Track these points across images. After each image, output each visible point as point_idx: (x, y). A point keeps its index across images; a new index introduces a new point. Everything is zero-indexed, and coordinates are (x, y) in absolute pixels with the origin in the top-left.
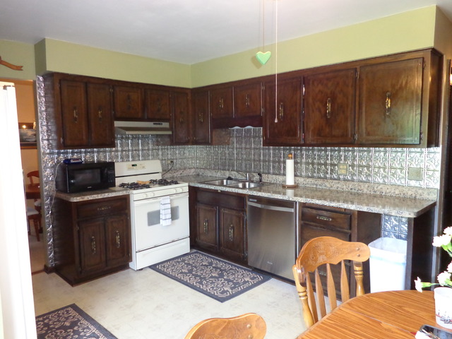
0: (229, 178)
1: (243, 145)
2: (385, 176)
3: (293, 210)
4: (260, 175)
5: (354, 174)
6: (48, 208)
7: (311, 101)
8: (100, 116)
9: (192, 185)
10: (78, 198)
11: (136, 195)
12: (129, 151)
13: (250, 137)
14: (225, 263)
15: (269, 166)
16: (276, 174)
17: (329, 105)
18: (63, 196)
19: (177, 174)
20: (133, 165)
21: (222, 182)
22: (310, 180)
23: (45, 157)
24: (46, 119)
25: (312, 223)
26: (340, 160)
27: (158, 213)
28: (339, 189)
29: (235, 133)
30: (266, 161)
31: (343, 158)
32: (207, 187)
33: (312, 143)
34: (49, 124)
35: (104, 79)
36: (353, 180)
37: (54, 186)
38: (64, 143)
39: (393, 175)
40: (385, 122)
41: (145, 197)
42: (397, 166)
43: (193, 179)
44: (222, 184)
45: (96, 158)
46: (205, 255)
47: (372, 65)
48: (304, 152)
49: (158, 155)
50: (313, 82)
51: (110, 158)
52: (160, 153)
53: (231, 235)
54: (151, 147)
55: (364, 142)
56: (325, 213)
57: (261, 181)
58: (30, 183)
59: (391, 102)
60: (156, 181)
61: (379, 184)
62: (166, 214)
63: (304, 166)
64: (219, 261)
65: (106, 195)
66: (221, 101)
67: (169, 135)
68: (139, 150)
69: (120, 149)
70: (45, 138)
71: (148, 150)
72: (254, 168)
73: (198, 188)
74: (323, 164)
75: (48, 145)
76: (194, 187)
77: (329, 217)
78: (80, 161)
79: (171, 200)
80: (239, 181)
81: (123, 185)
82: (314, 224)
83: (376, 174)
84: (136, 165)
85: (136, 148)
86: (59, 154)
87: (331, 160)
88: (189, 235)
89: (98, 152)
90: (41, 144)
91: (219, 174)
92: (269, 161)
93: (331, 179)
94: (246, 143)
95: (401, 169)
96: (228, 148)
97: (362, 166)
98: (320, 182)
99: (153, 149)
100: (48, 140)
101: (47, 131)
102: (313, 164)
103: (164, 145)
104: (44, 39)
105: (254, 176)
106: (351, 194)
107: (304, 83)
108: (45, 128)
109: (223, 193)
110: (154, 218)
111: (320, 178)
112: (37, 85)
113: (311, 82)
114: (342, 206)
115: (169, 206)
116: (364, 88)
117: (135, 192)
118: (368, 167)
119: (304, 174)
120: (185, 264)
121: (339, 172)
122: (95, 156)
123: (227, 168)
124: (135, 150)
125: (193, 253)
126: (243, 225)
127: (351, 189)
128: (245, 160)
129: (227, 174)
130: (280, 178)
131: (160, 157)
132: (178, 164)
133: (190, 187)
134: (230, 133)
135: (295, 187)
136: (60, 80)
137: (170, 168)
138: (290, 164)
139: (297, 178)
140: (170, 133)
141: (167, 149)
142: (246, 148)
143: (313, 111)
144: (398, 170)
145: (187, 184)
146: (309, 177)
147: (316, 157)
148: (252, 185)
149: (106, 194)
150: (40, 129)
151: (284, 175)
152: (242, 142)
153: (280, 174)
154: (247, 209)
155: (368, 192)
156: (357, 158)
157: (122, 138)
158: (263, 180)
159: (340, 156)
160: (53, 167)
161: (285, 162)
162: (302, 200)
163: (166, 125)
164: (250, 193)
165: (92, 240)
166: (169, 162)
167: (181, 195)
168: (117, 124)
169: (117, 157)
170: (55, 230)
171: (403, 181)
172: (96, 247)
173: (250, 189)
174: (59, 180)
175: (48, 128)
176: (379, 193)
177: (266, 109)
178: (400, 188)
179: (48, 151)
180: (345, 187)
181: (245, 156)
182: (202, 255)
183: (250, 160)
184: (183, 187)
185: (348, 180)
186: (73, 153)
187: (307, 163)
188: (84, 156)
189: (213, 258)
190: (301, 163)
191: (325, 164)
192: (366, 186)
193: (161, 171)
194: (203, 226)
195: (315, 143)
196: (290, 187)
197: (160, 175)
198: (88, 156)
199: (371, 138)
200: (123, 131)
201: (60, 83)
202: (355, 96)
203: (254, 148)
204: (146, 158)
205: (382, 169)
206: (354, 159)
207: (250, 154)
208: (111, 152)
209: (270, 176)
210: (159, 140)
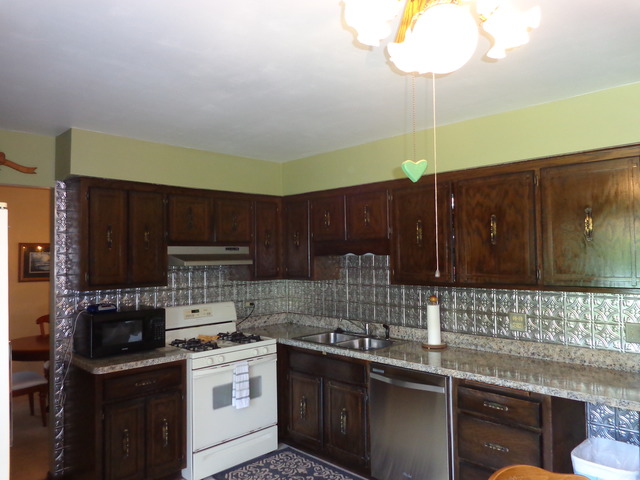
0: (339, 331)
1: (360, 280)
2: (587, 336)
3: (443, 390)
4: (386, 326)
5: (535, 331)
6: (60, 380)
7: (465, 218)
8: (146, 239)
9: (282, 341)
10: (106, 368)
11: (196, 361)
12: (187, 289)
13: (370, 267)
14: (334, 470)
15: (400, 313)
16: (412, 327)
17: (493, 225)
18: (83, 363)
19: (260, 323)
20: (193, 311)
21: (328, 338)
22: (466, 337)
23: (60, 301)
24: (66, 244)
25: (475, 413)
26: (512, 306)
27: (229, 387)
28: (513, 353)
29: (347, 261)
30: (395, 306)
31: (516, 304)
32: (305, 346)
33: (469, 281)
34: (70, 251)
35: (155, 185)
36: (535, 340)
37: (71, 346)
38: (89, 280)
39: (600, 333)
40: (586, 253)
41: (209, 363)
42: (606, 319)
43: (283, 330)
44: (327, 342)
45: (137, 301)
46: (302, 455)
47: (558, 167)
48: (454, 294)
49: (231, 294)
50: (467, 190)
51: (158, 301)
52: (235, 291)
53: (343, 425)
54: (221, 282)
55: (552, 282)
56: (496, 397)
57: (388, 336)
58: (40, 334)
59: (593, 222)
60: (226, 335)
61: (578, 347)
62: (241, 390)
63: (455, 314)
64: (325, 465)
65: (150, 362)
66: (327, 216)
67: (249, 265)
68: (203, 288)
69: (174, 286)
70: (61, 272)
71: (217, 287)
72: (377, 315)
73: (291, 347)
74: (485, 313)
75: (66, 283)
76: (284, 345)
77: (503, 405)
78: (112, 307)
79: (250, 367)
80: (354, 335)
81: (176, 343)
82: (479, 414)
83: (572, 330)
84: (197, 311)
85: (199, 285)
86: (81, 296)
87: (498, 306)
88: (276, 421)
89: (142, 292)
90: (56, 283)
91: (322, 323)
92: (400, 306)
93: (499, 336)
94: (364, 277)
95: (614, 325)
96: (337, 284)
97: (547, 319)
98: (482, 341)
99: (224, 286)
100: (66, 275)
101: (66, 262)
102: (469, 312)
103: (240, 279)
104: (70, 130)
105: (376, 328)
106: (533, 361)
107: (453, 192)
108: (63, 257)
109: (330, 356)
110: (222, 397)
111: (481, 334)
112: (56, 194)
113: (464, 191)
114: (524, 388)
115: (246, 377)
116: (549, 201)
117: (194, 355)
118: (559, 319)
119: (455, 327)
120: (271, 471)
121: (512, 327)
122: (137, 298)
123: (335, 313)
124: (198, 288)
125: (282, 451)
126: (363, 409)
127: (533, 354)
128: (364, 303)
129: (336, 324)
130: (419, 333)
131: (235, 297)
132: (260, 306)
133: (278, 345)
134: (339, 263)
135: (442, 348)
136: (90, 188)
137: (248, 313)
138: (433, 311)
139: (445, 334)
140: (250, 262)
141: (246, 285)
142: (363, 285)
143: (469, 234)
144: (609, 327)
145: (274, 341)
146: (463, 333)
147: (474, 301)
148: (375, 344)
149: (150, 360)
150: (56, 260)
151: (425, 327)
152: (357, 277)
153: (416, 326)
154: (369, 384)
155: (561, 360)
156: (540, 306)
157: (179, 270)
158: (391, 335)
159: (513, 302)
160: (72, 316)
161: (425, 309)
162: (458, 374)
163: (244, 250)
164: (374, 358)
165: (124, 436)
166: (248, 304)
167: (265, 359)
168: (172, 250)
169: (170, 298)
170: (68, 415)
171: (617, 344)
172: (129, 448)
173: (371, 350)
174: (80, 336)
175: (67, 257)
176: (578, 362)
177: (395, 230)
178: (613, 355)
179: (66, 292)
180: (522, 350)
181: (362, 297)
182: (297, 454)
183: (370, 303)
184: (268, 346)
185: (527, 340)
186: (103, 295)
187: (460, 311)
188: (121, 299)
189: (316, 461)
190: (450, 310)
191: (489, 314)
192: (557, 350)
193: (235, 318)
194: (299, 407)
195: (474, 281)
196: (435, 349)
197: (234, 324)
198: (126, 298)
199: (564, 277)
200: (180, 261)
201: (89, 192)
202: (534, 211)
203: (377, 286)
204: (213, 299)
205: (581, 324)
206: (535, 307)
207: (370, 294)
208: (160, 291)
209: (402, 329)
210: (233, 274)
